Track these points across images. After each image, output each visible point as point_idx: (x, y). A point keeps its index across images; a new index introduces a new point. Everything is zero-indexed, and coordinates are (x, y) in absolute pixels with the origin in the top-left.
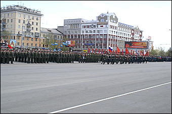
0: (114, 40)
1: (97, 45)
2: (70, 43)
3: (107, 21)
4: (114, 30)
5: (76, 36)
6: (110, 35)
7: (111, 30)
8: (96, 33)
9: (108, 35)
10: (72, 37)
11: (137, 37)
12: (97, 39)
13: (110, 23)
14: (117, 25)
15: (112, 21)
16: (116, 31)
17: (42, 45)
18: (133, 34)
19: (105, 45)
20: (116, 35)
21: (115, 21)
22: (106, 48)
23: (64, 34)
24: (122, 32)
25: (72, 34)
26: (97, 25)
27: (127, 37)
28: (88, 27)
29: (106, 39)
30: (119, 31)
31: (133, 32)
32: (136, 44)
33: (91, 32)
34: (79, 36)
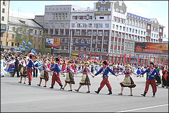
0: (120, 39)
1: (94, 45)
2: (52, 42)
3: (109, 10)
4: (119, 24)
5: (62, 31)
6: (113, 31)
7: (116, 24)
8: (93, 28)
9: (111, 32)
10: (57, 32)
11: (154, 35)
12: (94, 37)
13: (114, 14)
14: (124, 16)
15: (117, 10)
16: (123, 25)
17: (10, 44)
18: (149, 31)
19: (106, 46)
20: (122, 31)
21: (122, 11)
22: (107, 51)
23: (45, 27)
24: (132, 28)
25: (57, 27)
26: (95, 15)
27: (140, 35)
28: (81, 18)
29: (107, 38)
30: (127, 26)
31: (149, 28)
32: (151, 47)
33: (85, 26)
34: (67, 31)
